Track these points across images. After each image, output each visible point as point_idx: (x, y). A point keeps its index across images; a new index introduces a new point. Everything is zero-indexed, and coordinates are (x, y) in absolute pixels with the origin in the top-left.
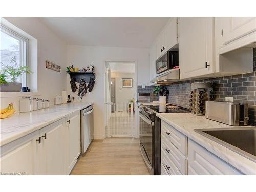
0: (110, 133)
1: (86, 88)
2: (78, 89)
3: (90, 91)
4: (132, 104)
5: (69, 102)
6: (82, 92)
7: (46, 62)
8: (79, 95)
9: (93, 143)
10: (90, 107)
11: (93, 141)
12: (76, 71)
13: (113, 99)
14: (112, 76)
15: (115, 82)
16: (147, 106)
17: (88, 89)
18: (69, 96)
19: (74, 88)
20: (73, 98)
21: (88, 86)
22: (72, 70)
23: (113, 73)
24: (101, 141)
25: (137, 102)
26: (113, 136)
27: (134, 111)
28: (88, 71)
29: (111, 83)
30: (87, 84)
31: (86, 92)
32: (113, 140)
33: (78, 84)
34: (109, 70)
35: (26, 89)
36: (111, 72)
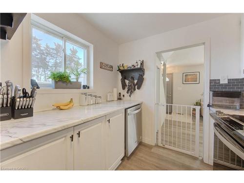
0: (162, 140)
1: (135, 86)
2: (127, 87)
3: (139, 88)
4: (198, 108)
5: (120, 99)
6: (131, 90)
7: (101, 63)
8: (128, 93)
9: (140, 147)
10: (138, 106)
11: (140, 144)
12: (126, 68)
13: (170, 98)
14: (168, 71)
15: (172, 78)
16: (233, 116)
17: (136, 87)
18: (120, 93)
19: (124, 86)
20: (124, 96)
21: (137, 84)
22: (122, 68)
23: (170, 67)
24: (149, 147)
25: (209, 106)
26: (166, 146)
27: (201, 116)
28: (136, 67)
29: (167, 80)
30: (136, 81)
31: (135, 90)
32: (165, 151)
33: (127, 82)
34: (164, 65)
35: (85, 87)
36: (167, 66)
